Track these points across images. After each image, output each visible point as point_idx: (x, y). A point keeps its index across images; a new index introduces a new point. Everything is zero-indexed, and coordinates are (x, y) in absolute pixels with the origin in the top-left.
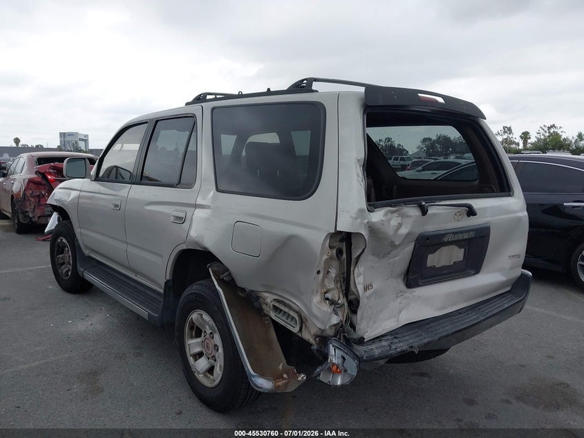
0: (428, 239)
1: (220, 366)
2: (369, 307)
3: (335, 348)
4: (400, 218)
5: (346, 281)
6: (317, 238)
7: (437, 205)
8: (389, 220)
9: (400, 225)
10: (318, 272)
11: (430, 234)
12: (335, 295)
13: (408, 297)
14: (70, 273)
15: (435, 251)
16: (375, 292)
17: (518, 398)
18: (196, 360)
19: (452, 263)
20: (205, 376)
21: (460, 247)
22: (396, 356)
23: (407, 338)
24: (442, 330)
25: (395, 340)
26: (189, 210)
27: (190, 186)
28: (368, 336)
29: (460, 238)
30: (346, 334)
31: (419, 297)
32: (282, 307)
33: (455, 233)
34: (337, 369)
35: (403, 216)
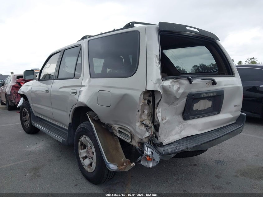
0: (193, 95)
1: (95, 162)
2: (165, 128)
3: (148, 147)
4: (179, 85)
5: (153, 116)
6: (137, 95)
7: (197, 79)
8: (173, 86)
9: (179, 89)
10: (138, 111)
11: (194, 93)
12: (147, 122)
13: (184, 125)
14: (29, 125)
15: (197, 102)
16: (168, 121)
17: (242, 175)
18: (84, 160)
19: (206, 109)
20: (89, 167)
21: (210, 100)
22: (179, 152)
23: (185, 144)
24: (202, 140)
25: (179, 145)
26: (78, 89)
27: (78, 77)
28: (165, 142)
29: (209, 95)
30: (153, 141)
31: (190, 125)
32: (122, 131)
33: (206, 93)
34: (149, 158)
35: (180, 84)
